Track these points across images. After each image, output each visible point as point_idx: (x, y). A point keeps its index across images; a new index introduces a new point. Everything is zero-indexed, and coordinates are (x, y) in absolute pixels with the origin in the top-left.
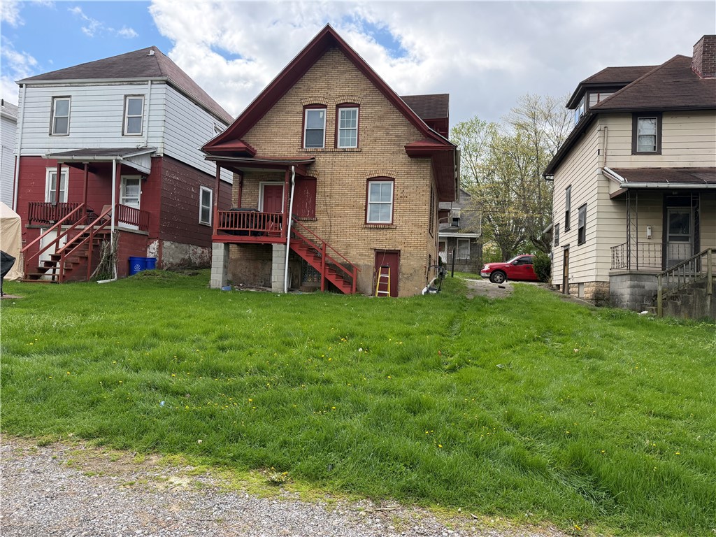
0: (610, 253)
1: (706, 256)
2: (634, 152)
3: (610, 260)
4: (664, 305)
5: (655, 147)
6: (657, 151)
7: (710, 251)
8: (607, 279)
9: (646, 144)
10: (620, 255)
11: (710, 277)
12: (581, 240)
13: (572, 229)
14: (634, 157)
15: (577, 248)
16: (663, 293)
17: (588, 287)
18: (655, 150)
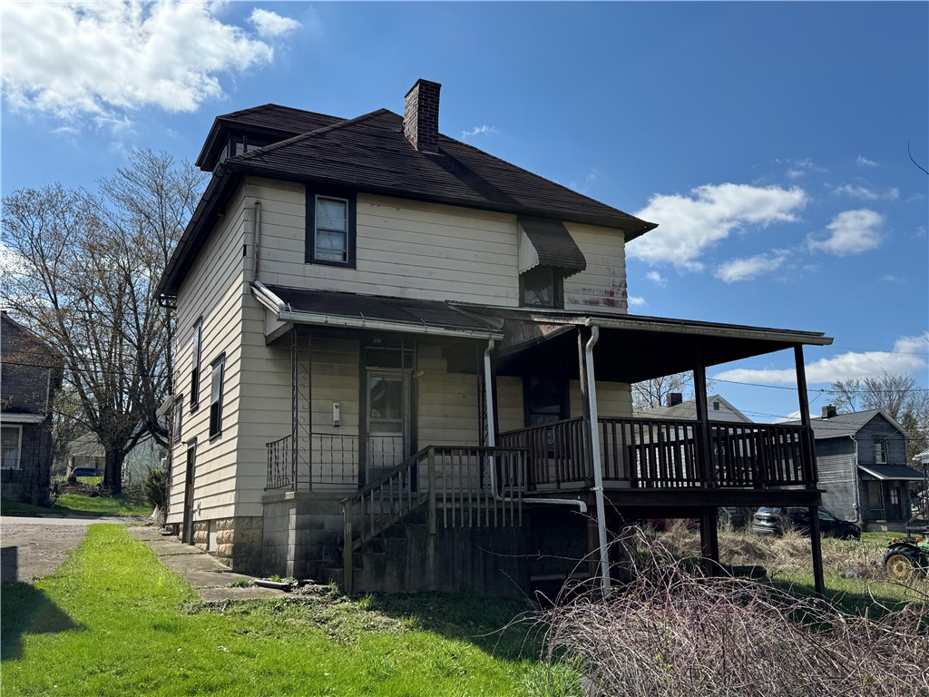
0: (265, 455)
1: (425, 461)
2: (310, 258)
3: (265, 470)
4: (357, 563)
5: (345, 254)
6: (349, 261)
7: (432, 451)
8: (257, 511)
9: (330, 246)
10: (280, 460)
11: (433, 501)
12: (215, 430)
13: (202, 407)
14: (309, 267)
15: (207, 446)
16: (355, 536)
17: (224, 528)
18: (345, 259)
